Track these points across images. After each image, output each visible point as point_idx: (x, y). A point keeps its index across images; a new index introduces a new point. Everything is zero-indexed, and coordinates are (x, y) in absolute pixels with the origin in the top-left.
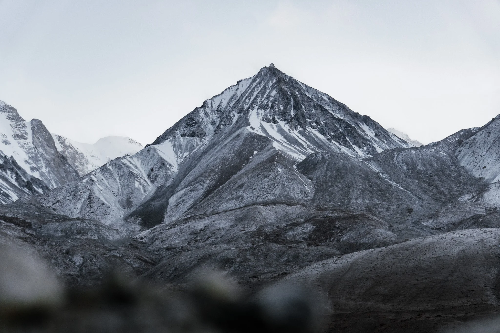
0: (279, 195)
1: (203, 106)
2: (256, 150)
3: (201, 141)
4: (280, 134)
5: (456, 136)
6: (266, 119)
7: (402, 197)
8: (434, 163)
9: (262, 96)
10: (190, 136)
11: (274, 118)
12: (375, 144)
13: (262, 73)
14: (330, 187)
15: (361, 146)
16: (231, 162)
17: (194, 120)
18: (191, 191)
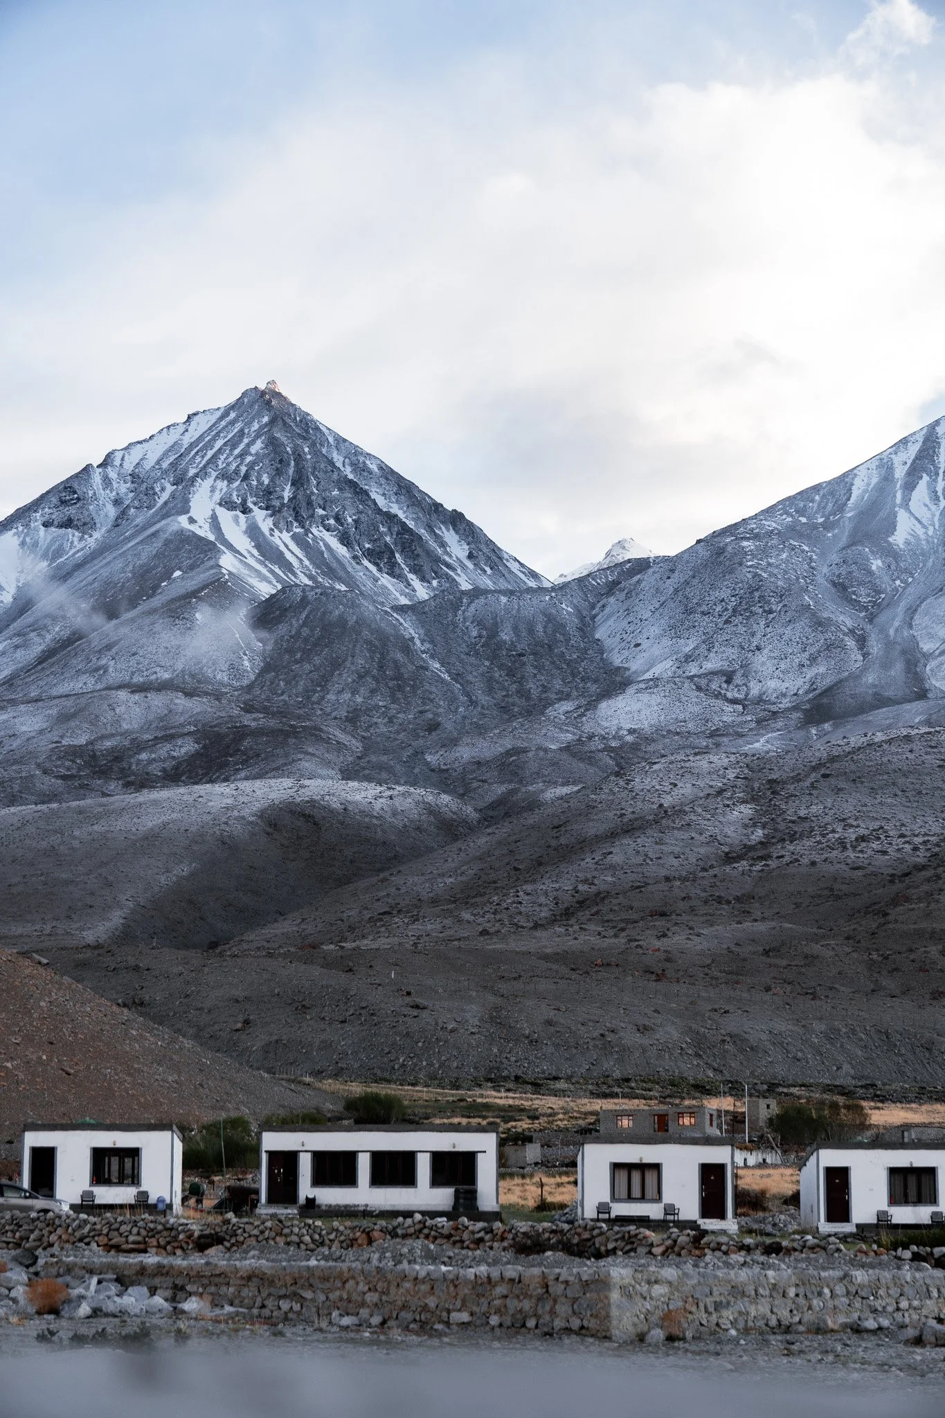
0: (183, 671)
1: (104, 465)
2: (180, 569)
3: (81, 539)
4: (249, 537)
5: (612, 572)
6: (227, 504)
7: (437, 695)
8: (540, 628)
9: (232, 450)
10: (61, 526)
11: (244, 501)
12: (462, 574)
13: (246, 400)
14: (297, 662)
15: (427, 577)
16: (121, 590)
17: (75, 492)
18: (17, 647)
